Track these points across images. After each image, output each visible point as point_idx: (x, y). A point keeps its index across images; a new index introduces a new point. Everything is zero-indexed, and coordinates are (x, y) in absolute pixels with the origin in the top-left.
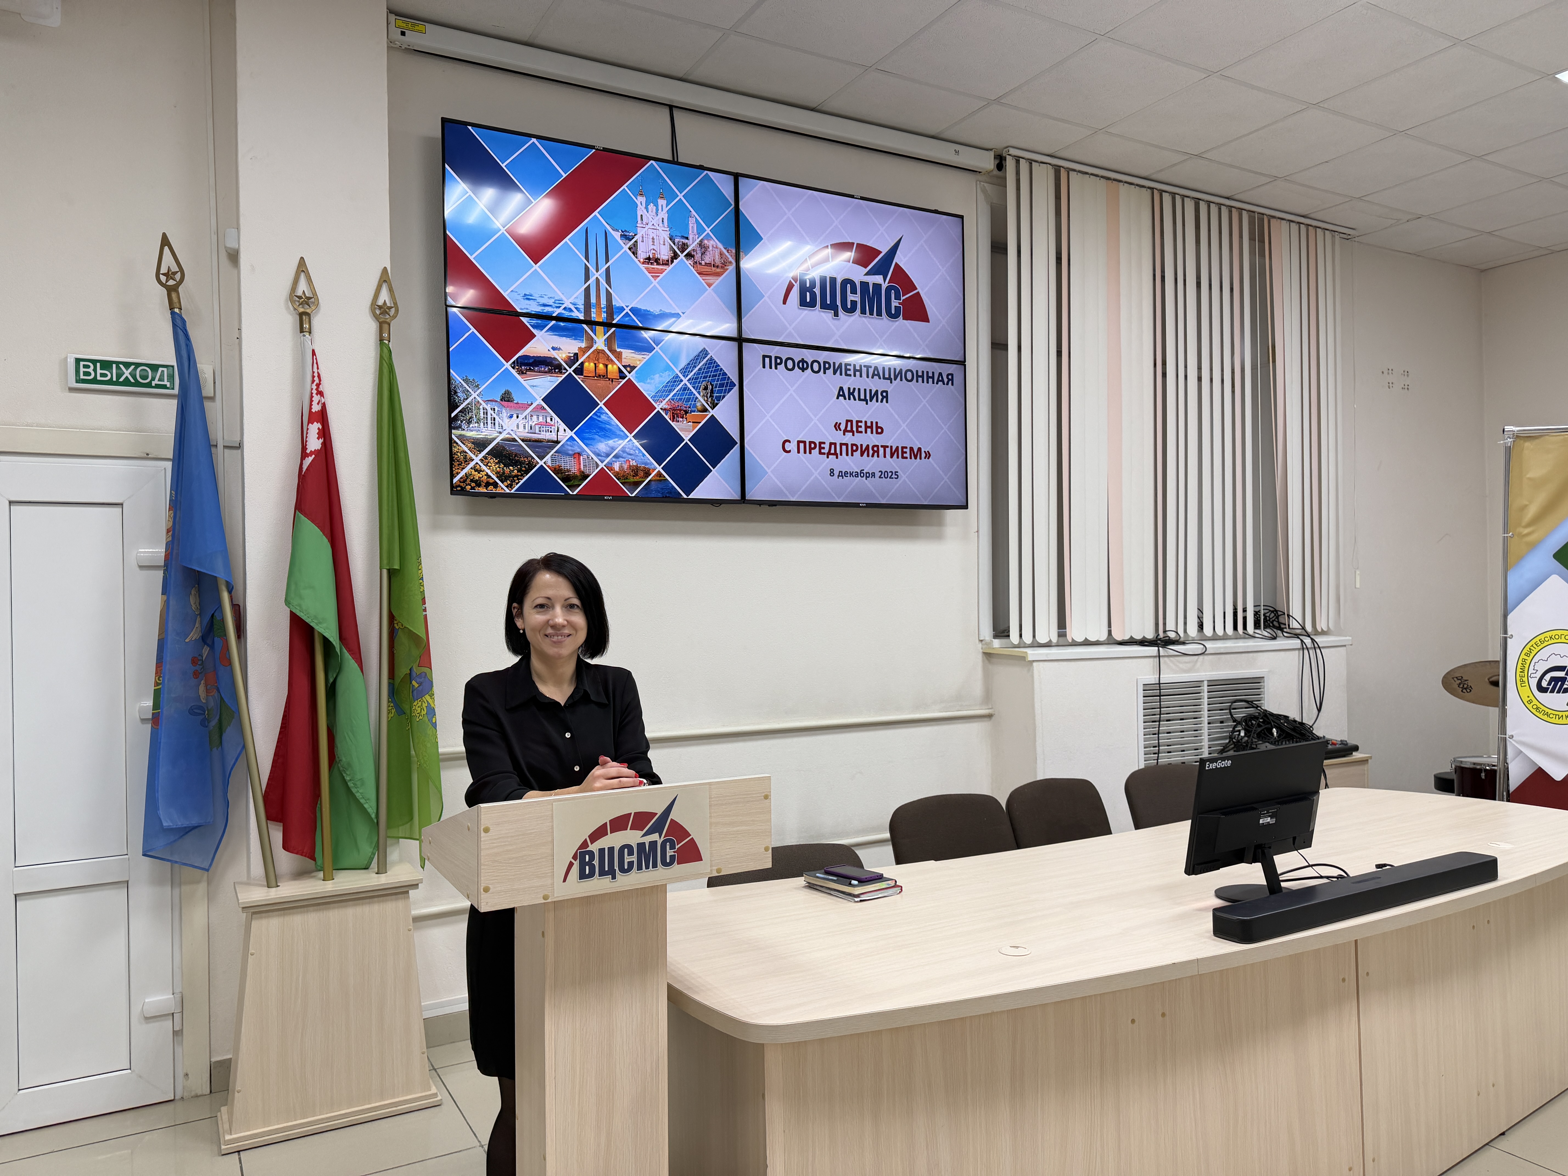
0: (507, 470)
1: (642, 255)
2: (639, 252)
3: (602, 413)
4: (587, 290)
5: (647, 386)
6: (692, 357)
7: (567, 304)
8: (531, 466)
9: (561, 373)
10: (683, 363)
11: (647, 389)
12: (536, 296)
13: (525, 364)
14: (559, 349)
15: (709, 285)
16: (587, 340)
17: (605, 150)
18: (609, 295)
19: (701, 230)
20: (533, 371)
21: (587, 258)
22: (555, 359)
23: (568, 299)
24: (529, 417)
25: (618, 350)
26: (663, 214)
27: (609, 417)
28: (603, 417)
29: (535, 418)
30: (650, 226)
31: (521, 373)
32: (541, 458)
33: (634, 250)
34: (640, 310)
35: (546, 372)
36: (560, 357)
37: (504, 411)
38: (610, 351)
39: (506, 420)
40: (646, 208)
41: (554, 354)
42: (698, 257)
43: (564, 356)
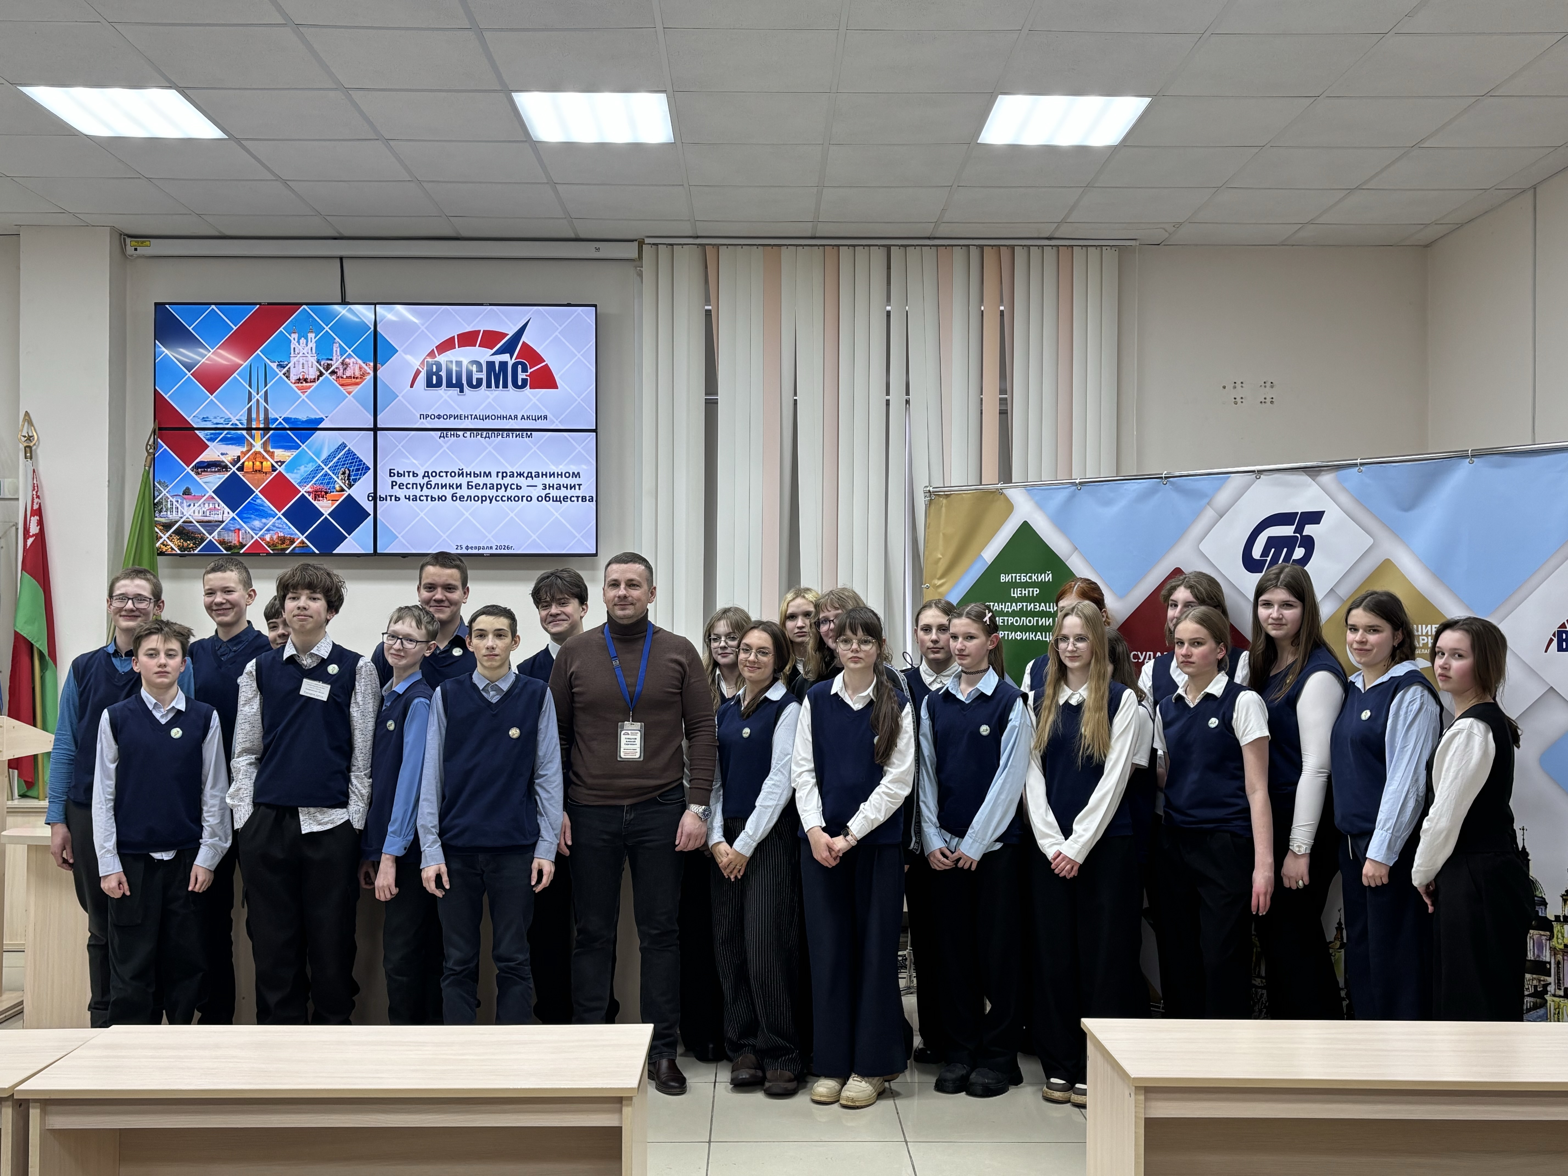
0: (185, 544)
1: (293, 378)
2: (291, 375)
3: (257, 498)
4: (250, 410)
5: (293, 475)
6: (332, 450)
7: (234, 421)
8: (203, 539)
9: (227, 471)
10: (324, 455)
11: (293, 478)
12: (211, 418)
13: (201, 468)
14: (227, 454)
15: (349, 393)
16: (248, 445)
17: (269, 304)
18: (266, 410)
19: (343, 352)
20: (207, 471)
21: (250, 386)
22: (223, 462)
23: (235, 417)
24: (202, 505)
25: (271, 450)
26: (312, 344)
27: (263, 501)
28: (258, 501)
29: (206, 505)
30: (301, 354)
31: (197, 473)
32: (210, 534)
33: (287, 375)
34: (291, 418)
35: (215, 472)
36: (227, 460)
37: (185, 501)
38: (265, 451)
39: (186, 508)
40: (299, 342)
41: (223, 458)
42: (340, 373)
43: (230, 459)
